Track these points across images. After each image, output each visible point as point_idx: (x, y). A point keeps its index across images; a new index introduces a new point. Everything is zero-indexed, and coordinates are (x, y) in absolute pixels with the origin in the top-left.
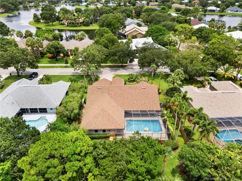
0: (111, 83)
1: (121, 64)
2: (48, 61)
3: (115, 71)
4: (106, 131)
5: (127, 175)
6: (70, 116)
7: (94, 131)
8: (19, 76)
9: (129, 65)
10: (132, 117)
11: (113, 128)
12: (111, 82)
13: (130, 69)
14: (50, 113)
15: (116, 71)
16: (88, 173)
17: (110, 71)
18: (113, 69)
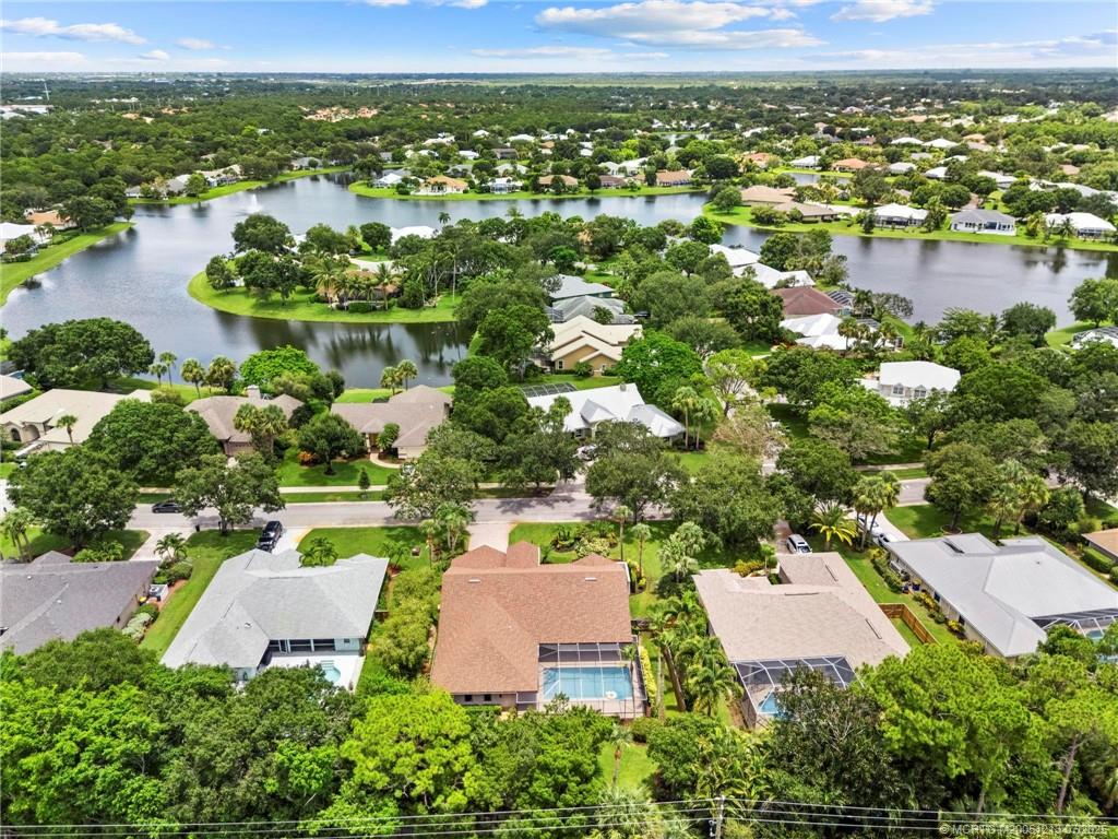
0: (505, 560)
1: (534, 484)
2: (302, 476)
3: (516, 512)
4: (493, 698)
5: (536, 775)
6: (407, 659)
7: (464, 698)
8: (224, 533)
9: (561, 488)
10: (556, 661)
11: (509, 689)
12: (505, 555)
13: (564, 500)
14: (343, 652)
15: (519, 512)
16: (462, 774)
17: (501, 510)
18: (508, 503)
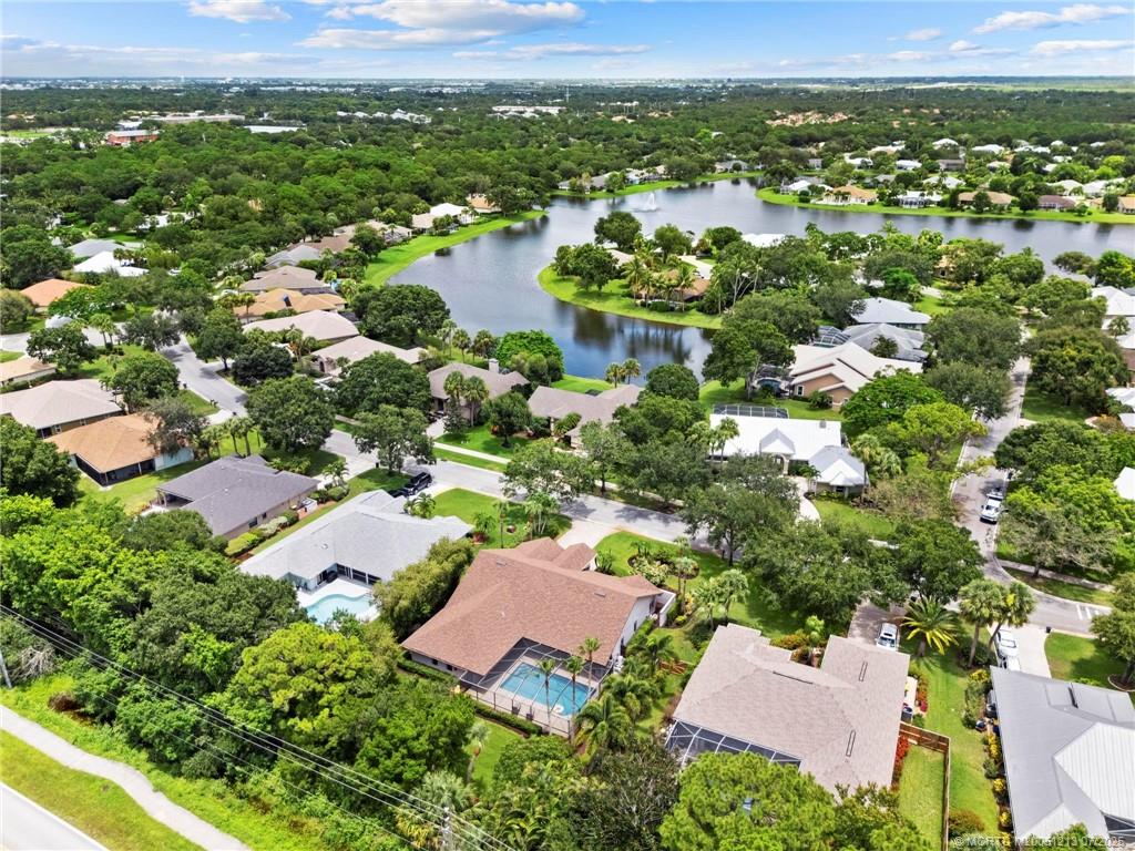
0: (557, 556)
7: (431, 660)
8: (391, 474)
12: (562, 551)
15: (632, 522)
18: (630, 511)
